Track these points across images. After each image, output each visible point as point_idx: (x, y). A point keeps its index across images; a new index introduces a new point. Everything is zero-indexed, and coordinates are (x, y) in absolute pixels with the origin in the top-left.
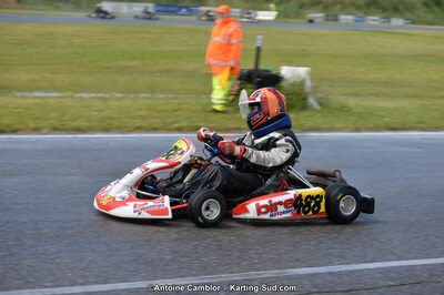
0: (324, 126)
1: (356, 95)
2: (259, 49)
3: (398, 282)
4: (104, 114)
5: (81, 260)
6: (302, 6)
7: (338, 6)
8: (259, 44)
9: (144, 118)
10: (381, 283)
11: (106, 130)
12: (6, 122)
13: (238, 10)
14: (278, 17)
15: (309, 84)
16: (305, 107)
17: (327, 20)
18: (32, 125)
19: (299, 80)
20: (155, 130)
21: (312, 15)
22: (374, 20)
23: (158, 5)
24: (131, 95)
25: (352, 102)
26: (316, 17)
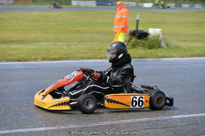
0: (167, 55)
1: (185, 41)
2: (138, 21)
3: (187, 124)
4: (67, 52)
7: (182, 0)
8: (138, 18)
9: (85, 53)
10: (180, 124)
11: (67, 59)
12: (22, 56)
13: (135, 3)
14: (153, 6)
15: (161, 36)
16: (160, 47)
17: (176, 6)
18: (34, 58)
19: (156, 35)
20: (90, 58)
21: (169, 5)
22: (198, 6)
23: (98, 1)
24: (82, 43)
25: (182, 45)
26: (171, 6)
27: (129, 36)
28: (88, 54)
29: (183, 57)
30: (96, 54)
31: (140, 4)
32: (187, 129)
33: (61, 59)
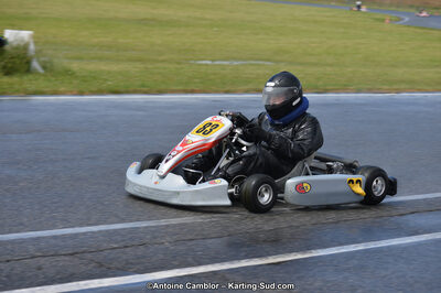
0: (47, 90)
1: (80, 59)
3: (122, 244)
15: (32, 47)
16: (28, 70)
19: (22, 44)
32: (124, 257)
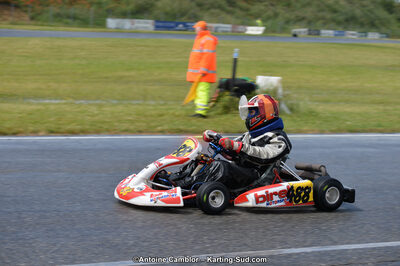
0: (291, 129)
1: (326, 102)
2: (235, 61)
4: (96, 118)
5: (55, 245)
6: (288, 22)
7: (321, 22)
8: (235, 56)
9: (132, 122)
11: (98, 132)
12: (8, 126)
13: (230, 26)
14: (265, 31)
15: (280, 91)
17: (310, 34)
18: (31, 129)
19: (272, 88)
20: (140, 132)
21: (296, 30)
22: (352, 35)
23: (157, 21)
24: (125, 102)
25: (320, 108)
26: (300, 32)
27: (219, 90)
28: (137, 124)
29: (322, 132)
30: (153, 124)
31: (240, 28)
33: (84, 132)
